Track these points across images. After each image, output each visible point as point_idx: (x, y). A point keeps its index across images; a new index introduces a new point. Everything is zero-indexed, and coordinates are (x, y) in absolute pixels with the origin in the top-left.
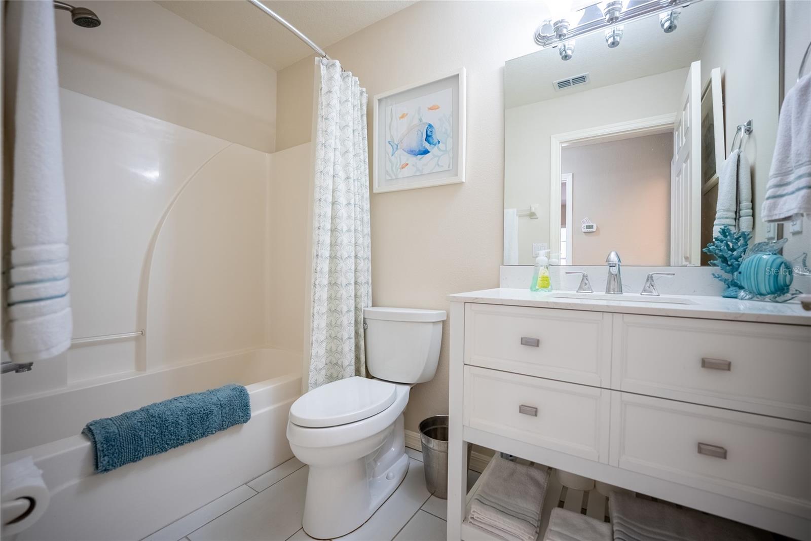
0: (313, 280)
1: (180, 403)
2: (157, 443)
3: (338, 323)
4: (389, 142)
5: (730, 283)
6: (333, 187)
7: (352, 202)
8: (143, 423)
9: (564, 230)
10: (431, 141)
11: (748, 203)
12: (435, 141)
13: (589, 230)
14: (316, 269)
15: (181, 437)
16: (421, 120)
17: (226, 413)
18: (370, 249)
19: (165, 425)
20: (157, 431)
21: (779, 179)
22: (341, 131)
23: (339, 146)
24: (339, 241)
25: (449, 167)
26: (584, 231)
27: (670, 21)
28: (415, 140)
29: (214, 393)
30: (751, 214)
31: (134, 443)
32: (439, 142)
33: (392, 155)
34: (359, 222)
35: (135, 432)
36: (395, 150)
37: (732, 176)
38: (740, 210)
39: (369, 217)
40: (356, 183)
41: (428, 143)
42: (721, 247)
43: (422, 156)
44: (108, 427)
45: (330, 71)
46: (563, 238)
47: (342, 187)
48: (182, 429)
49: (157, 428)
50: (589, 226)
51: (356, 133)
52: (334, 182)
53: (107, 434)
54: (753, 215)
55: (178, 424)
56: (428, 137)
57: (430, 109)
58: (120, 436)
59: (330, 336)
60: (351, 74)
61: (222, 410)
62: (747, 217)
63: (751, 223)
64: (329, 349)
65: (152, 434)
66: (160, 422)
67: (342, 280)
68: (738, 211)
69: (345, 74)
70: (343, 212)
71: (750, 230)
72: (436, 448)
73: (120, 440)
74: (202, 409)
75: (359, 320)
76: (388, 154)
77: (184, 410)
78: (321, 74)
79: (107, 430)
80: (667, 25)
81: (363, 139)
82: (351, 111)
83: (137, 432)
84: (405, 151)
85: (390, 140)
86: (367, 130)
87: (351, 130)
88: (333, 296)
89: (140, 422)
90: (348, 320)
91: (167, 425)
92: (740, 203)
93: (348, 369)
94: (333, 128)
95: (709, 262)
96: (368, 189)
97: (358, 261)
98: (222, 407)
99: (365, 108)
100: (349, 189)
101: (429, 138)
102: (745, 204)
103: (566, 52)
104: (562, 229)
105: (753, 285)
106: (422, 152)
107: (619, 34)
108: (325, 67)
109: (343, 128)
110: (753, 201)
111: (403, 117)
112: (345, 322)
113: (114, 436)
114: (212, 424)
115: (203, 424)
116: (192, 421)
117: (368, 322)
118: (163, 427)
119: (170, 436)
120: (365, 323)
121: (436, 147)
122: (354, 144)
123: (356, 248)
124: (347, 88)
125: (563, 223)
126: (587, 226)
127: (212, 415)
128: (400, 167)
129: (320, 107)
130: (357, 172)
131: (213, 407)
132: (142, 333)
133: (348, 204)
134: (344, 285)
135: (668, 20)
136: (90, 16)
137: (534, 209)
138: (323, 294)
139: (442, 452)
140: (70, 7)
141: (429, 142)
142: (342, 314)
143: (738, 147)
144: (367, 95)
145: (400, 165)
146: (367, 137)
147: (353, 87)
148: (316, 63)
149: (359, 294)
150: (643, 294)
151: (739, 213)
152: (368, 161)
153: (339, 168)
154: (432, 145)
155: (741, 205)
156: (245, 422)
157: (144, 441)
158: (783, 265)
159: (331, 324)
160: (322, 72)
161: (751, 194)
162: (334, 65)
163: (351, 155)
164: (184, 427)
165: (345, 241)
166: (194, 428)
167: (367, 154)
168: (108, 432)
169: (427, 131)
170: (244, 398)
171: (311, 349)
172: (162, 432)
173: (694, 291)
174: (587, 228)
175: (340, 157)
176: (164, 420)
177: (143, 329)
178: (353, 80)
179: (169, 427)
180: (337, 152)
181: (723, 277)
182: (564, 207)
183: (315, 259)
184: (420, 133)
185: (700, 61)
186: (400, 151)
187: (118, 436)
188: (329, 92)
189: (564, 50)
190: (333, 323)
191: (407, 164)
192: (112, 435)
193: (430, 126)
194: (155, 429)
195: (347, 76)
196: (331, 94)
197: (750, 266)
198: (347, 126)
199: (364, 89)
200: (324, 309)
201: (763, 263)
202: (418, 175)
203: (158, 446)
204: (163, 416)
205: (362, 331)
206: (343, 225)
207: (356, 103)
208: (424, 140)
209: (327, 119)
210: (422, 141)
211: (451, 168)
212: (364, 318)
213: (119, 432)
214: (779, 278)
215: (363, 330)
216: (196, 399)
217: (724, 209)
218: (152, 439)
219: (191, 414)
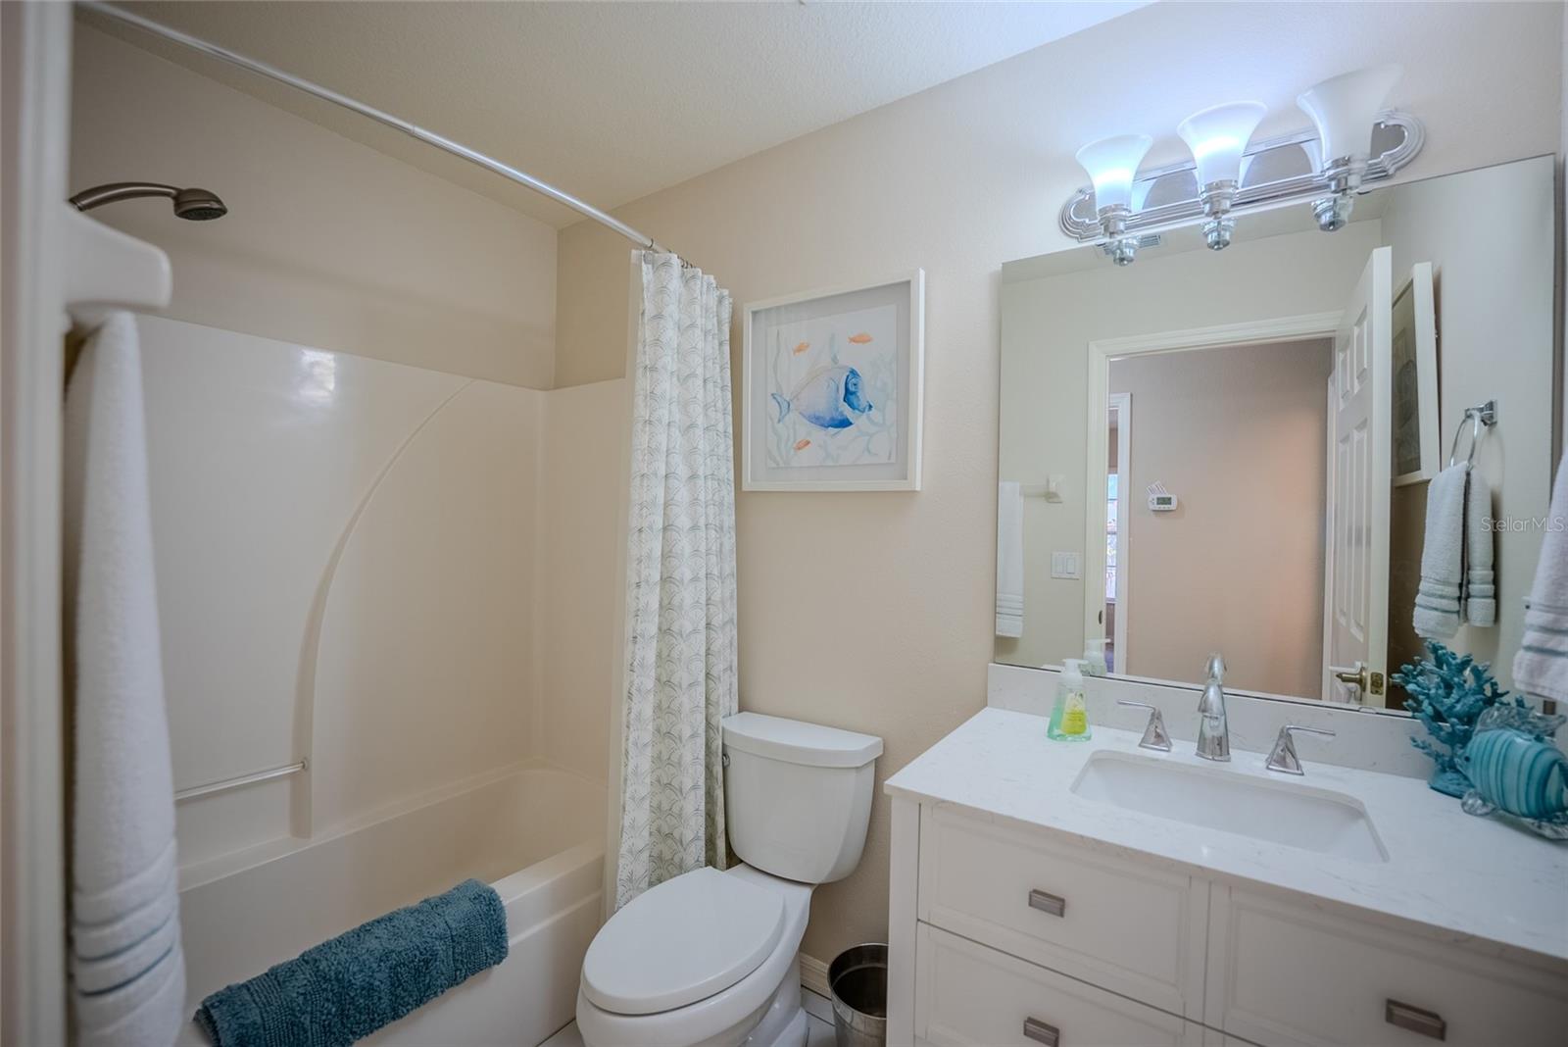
0: (626, 685)
1: (376, 937)
2: (334, 1033)
3: (674, 758)
4: (772, 395)
5: (1446, 765)
6: (665, 497)
7: (702, 522)
8: (308, 997)
9: (1113, 481)
10: (855, 404)
11: (1485, 572)
12: (863, 404)
13: (1162, 507)
14: (631, 665)
15: (379, 1015)
16: (835, 360)
17: (461, 953)
18: (735, 601)
19: (349, 995)
20: (334, 1010)
21: (1551, 616)
22: (682, 334)
23: (677, 417)
24: (676, 601)
25: (889, 458)
26: (1152, 507)
27: (1332, 213)
28: (824, 398)
29: (440, 910)
30: (1492, 593)
31: (292, 1039)
32: (870, 407)
33: (779, 421)
34: (713, 559)
35: (293, 1019)
36: (784, 413)
37: (1454, 515)
38: (1469, 582)
39: (734, 540)
40: (709, 483)
41: (849, 405)
42: (1429, 690)
43: (836, 430)
44: (243, 1014)
45: (660, 275)
46: (1113, 493)
47: (682, 495)
48: (380, 998)
49: (333, 1003)
50: (1163, 499)
51: (710, 385)
52: (667, 488)
53: (241, 1030)
54: (1496, 596)
55: (373, 989)
56: (849, 395)
57: (853, 340)
58: (265, 1030)
59: (659, 781)
60: (700, 274)
61: (454, 948)
62: (1483, 600)
63: (1492, 611)
64: (655, 806)
65: (324, 1017)
66: (340, 990)
67: (682, 676)
68: (1465, 582)
69: (690, 271)
70: (684, 544)
71: (1489, 624)
72: (861, 1027)
73: (265, 1039)
74: (418, 953)
75: (714, 747)
76: (771, 419)
77: (384, 958)
78: (643, 284)
79: (241, 1020)
80: (1326, 218)
81: (722, 369)
82: (700, 345)
83: (297, 1017)
84: (804, 416)
85: (774, 392)
86: (731, 370)
87: (700, 382)
88: (665, 705)
89: (302, 994)
90: (692, 755)
91: (352, 994)
92: (1469, 569)
93: (692, 848)
94: (667, 387)
95: (1405, 703)
96: (733, 485)
97: (713, 634)
98: (453, 941)
99: (726, 328)
100: (697, 499)
101: (852, 397)
102: (1480, 572)
103: (1122, 252)
104: (1110, 476)
105: (1494, 791)
106: (836, 422)
107: (1229, 226)
108: (650, 266)
109: (684, 379)
110: (1496, 566)
111: (799, 349)
112: (688, 758)
113: (255, 1033)
114: (436, 980)
115: (419, 983)
116: (399, 980)
117: (731, 753)
118: (345, 999)
119: (358, 1015)
120: (725, 754)
121: (864, 416)
122: (706, 407)
123: (708, 609)
124: (692, 301)
125: (1113, 465)
126: (1158, 499)
127: (436, 961)
128: (795, 445)
129: (640, 347)
130: (711, 460)
131: (439, 946)
132: (304, 766)
133: (695, 528)
134: (685, 685)
135: (1330, 210)
136: (207, 205)
137: (1054, 484)
138: (645, 707)
139: (872, 1036)
140: (171, 191)
141: (851, 405)
142: (681, 742)
143: (1468, 456)
144: (731, 300)
145: (794, 441)
146: (730, 385)
147: (704, 297)
148: (633, 260)
149: (713, 698)
150: (1270, 767)
151: (1467, 588)
152: (731, 432)
153: (677, 459)
154: (857, 411)
155: (1470, 572)
156: (498, 962)
157: (309, 1034)
158: (1556, 769)
159: (659, 758)
160: (645, 280)
161: (1492, 554)
162: (666, 264)
163: (699, 432)
164: (383, 993)
165: (688, 601)
166: (403, 994)
167: (730, 419)
168: (242, 1026)
169: (846, 384)
170: (495, 917)
171: (623, 818)
172: (343, 1010)
173: (1375, 764)
174: (1158, 504)
175: (680, 435)
176: (346, 985)
177: (305, 758)
178: (705, 280)
179: (356, 999)
180: (673, 429)
181: (1434, 748)
182: (1113, 432)
183: (630, 645)
184: (832, 384)
185: (1389, 248)
186: (793, 416)
187: (262, 1031)
188: (659, 316)
189: (1119, 248)
190: (665, 757)
191: (808, 443)
192: (250, 1030)
193: (853, 372)
194: (330, 1006)
195: (693, 277)
196: (662, 321)
197: (1487, 752)
198: (693, 375)
199: (726, 292)
200: (647, 736)
201: (1515, 756)
202: (830, 467)
203: (336, 1040)
204: (346, 976)
205: (718, 769)
206: (684, 571)
207: (710, 327)
208: (842, 400)
209: (653, 369)
210: (837, 400)
211: (893, 460)
212: (723, 744)
213: (264, 1021)
214: (1548, 793)
215: (720, 769)
216: (406, 927)
217: (1438, 578)
218: (324, 1026)
219: (396, 965)
